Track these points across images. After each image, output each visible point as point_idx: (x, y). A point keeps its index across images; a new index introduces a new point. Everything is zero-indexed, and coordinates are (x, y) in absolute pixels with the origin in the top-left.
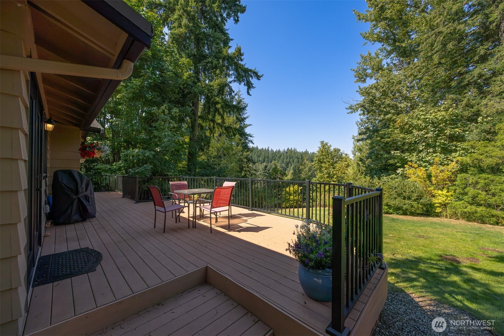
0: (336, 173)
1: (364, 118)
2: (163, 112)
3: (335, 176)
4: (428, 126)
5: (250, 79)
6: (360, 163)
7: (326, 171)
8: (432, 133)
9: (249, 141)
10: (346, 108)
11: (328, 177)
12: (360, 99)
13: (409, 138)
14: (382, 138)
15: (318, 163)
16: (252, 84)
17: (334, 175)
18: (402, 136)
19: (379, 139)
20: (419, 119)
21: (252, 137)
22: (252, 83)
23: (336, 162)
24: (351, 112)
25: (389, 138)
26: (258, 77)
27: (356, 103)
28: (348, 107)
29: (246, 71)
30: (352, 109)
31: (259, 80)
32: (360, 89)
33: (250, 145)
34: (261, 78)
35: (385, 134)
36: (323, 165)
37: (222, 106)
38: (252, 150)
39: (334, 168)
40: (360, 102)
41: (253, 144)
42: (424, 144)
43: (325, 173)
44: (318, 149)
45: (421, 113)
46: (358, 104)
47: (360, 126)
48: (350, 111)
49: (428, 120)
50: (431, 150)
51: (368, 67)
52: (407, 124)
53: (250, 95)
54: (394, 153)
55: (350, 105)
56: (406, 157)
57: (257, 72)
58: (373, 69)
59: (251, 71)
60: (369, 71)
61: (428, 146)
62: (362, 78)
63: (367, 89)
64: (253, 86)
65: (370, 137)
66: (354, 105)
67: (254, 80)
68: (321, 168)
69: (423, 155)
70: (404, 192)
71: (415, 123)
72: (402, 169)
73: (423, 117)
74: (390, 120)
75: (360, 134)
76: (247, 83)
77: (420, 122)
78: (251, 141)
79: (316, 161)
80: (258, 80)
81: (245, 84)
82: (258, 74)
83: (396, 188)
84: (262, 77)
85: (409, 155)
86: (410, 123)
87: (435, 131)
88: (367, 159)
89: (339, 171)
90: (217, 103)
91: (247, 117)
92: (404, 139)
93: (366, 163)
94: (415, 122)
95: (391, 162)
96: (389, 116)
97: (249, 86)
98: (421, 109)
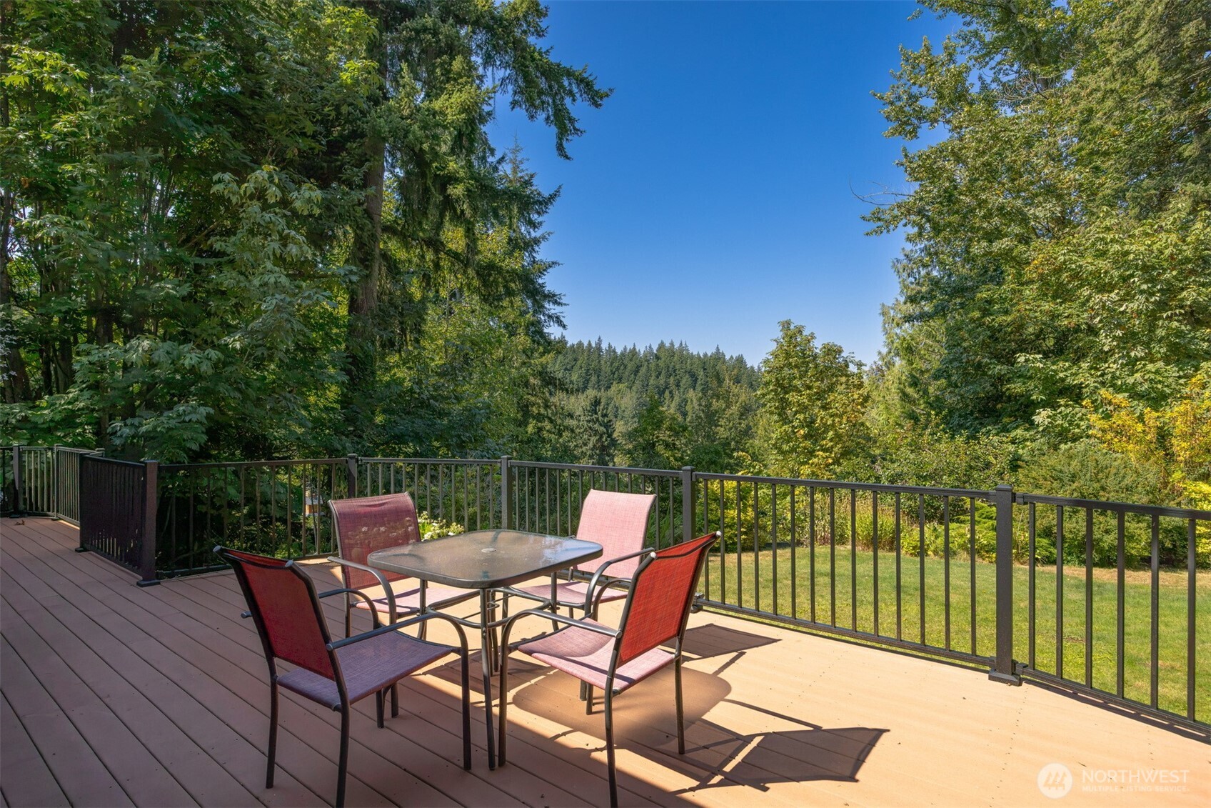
0: (833, 425)
1: (917, 249)
2: (260, 194)
3: (831, 433)
4: (1132, 276)
5: (568, 100)
6: (910, 391)
7: (801, 417)
8: (1142, 298)
9: (550, 317)
10: (864, 218)
11: (805, 437)
12: (909, 189)
13: (1070, 315)
14: (986, 312)
15: (775, 391)
16: (571, 120)
17: (826, 432)
18: (1046, 306)
19: (976, 314)
20: (1102, 254)
21: (559, 304)
22: (573, 115)
23: (831, 389)
24: (878, 231)
25: (1006, 312)
26: (595, 98)
27: (893, 201)
28: (868, 215)
29: (552, 73)
30: (879, 220)
31: (597, 105)
32: (906, 156)
33: (553, 331)
34: (605, 101)
35: (990, 302)
36: (792, 397)
37: (468, 190)
38: (558, 347)
39: (824, 408)
40: (905, 199)
41: (564, 327)
42: (1119, 333)
43: (796, 423)
44: (774, 346)
45: (1109, 237)
46: (899, 206)
47: (905, 275)
48: (874, 225)
49: (1131, 256)
50: (1138, 352)
51: (924, 89)
52: (1058, 271)
53: (567, 157)
54: (1027, 361)
55: (874, 208)
56: (1061, 375)
57: (590, 78)
58: (941, 97)
59: (569, 73)
60: (929, 103)
61: (1130, 338)
62: (906, 123)
63: (928, 157)
64: (577, 125)
65: (941, 311)
66: (887, 207)
67: (578, 107)
68: (784, 408)
69: (1112, 367)
70: (1103, 488)
71: (1090, 268)
72: (1049, 411)
73: (1117, 247)
74: (1007, 255)
75: (912, 300)
76: (555, 115)
77: (1103, 264)
78: (558, 318)
79: (767, 384)
80: (593, 108)
81: (548, 118)
82: (596, 88)
83: (1074, 476)
84: (607, 96)
85: (1070, 368)
86: (1074, 266)
87: (1152, 294)
88: (936, 377)
89: (841, 416)
90: (452, 179)
91: (543, 238)
92: (1054, 316)
93: (931, 390)
94: (1089, 263)
95: (1017, 387)
96: (1004, 244)
97: (563, 124)
98: (1107, 223)
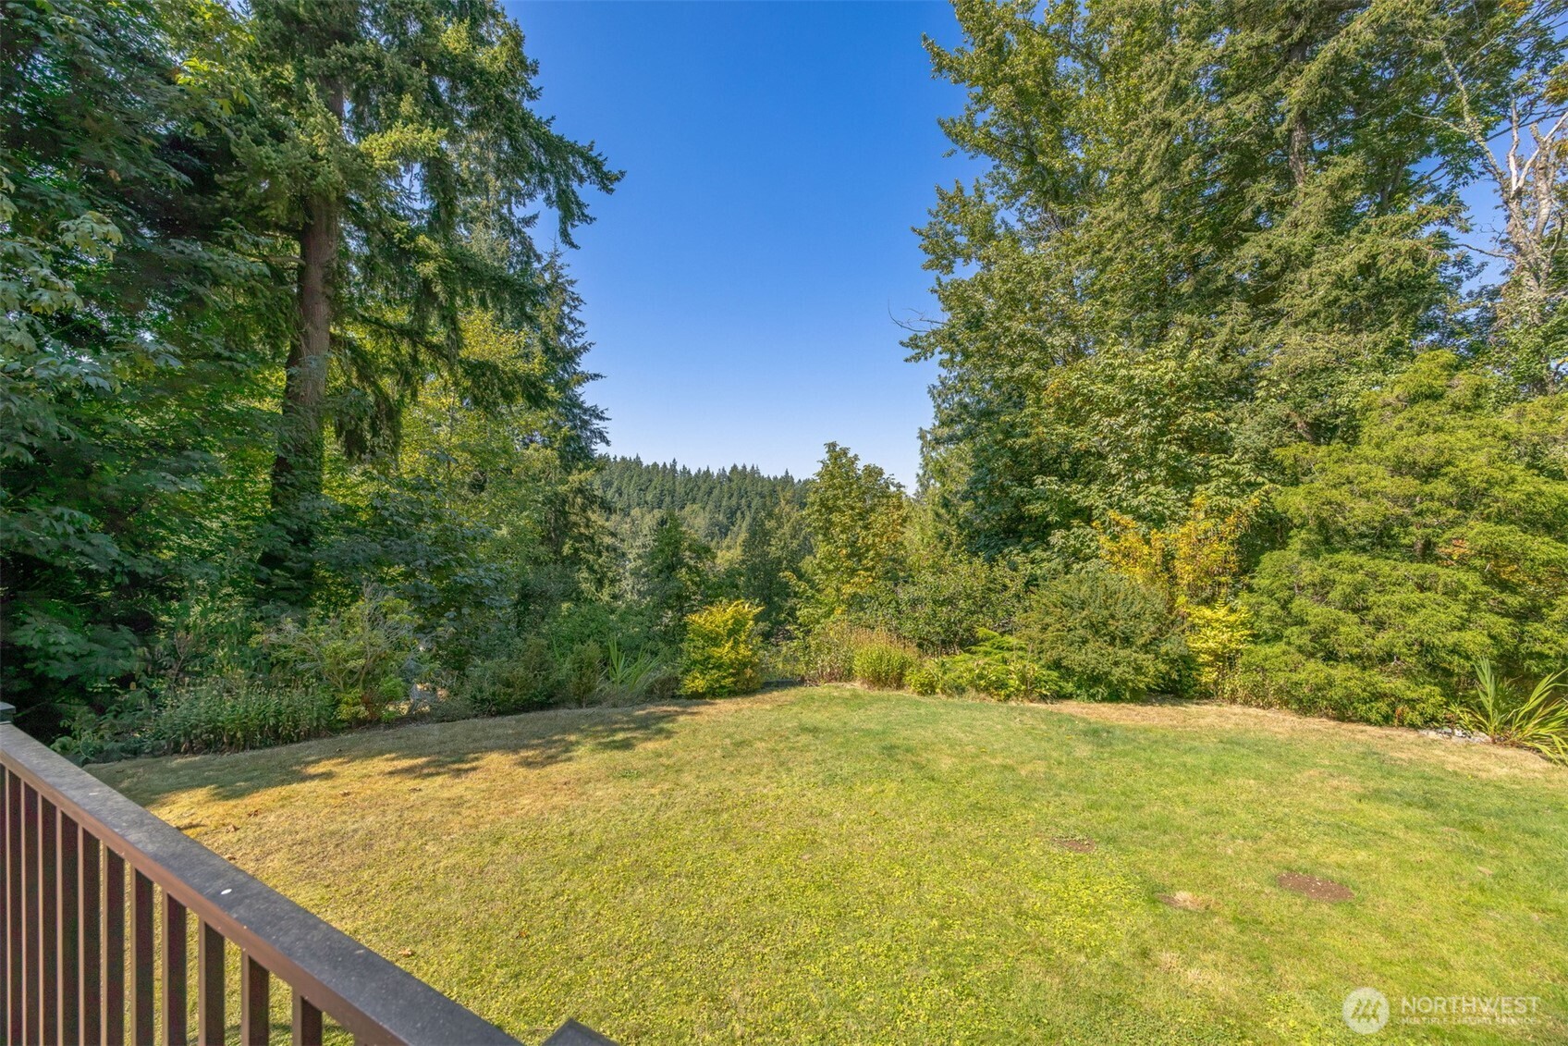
0: (874, 544)
1: (951, 375)
3: (871, 553)
4: (1136, 400)
5: (574, 182)
6: (942, 511)
7: (844, 536)
8: (1145, 422)
9: (591, 431)
10: (902, 343)
11: (849, 557)
12: (941, 317)
13: (1083, 438)
14: (1008, 435)
15: (819, 511)
16: (580, 205)
17: (868, 551)
18: (1062, 429)
19: (1000, 437)
20: (1111, 379)
21: (602, 419)
22: (582, 199)
23: (872, 509)
24: (916, 358)
25: (1027, 435)
26: (606, 181)
27: (928, 327)
28: (906, 340)
29: (556, 148)
30: (917, 347)
31: (608, 190)
32: (940, 285)
33: (600, 449)
34: (616, 186)
35: (1013, 426)
36: (835, 517)
38: (602, 465)
39: (866, 527)
40: (939, 326)
41: (608, 443)
42: (1125, 456)
43: (840, 543)
44: (819, 467)
45: (1117, 363)
46: (934, 333)
47: (940, 401)
48: (911, 352)
49: (1136, 381)
50: (1141, 475)
51: (958, 228)
52: (1073, 394)
53: (574, 246)
54: (1043, 484)
55: (911, 334)
56: (1074, 497)
57: (600, 157)
58: (973, 234)
59: (573, 149)
60: (962, 240)
61: (1133, 463)
62: (943, 257)
63: (960, 285)
65: (970, 434)
66: (923, 334)
67: (587, 192)
68: (828, 529)
69: (1119, 489)
71: (1100, 392)
72: (1063, 532)
73: (1124, 372)
74: (1027, 380)
75: (943, 424)
76: (558, 196)
77: (1111, 389)
78: (601, 433)
79: (813, 504)
80: (604, 193)
81: (548, 199)
82: (606, 169)
83: (1084, 603)
84: (619, 180)
85: (1082, 490)
86: (1086, 391)
87: (1154, 419)
88: (965, 498)
89: (882, 536)
91: (585, 348)
92: (1068, 439)
93: (961, 511)
94: (1100, 389)
95: (1035, 508)
96: (1025, 368)
97: (570, 208)
98: (1115, 349)
